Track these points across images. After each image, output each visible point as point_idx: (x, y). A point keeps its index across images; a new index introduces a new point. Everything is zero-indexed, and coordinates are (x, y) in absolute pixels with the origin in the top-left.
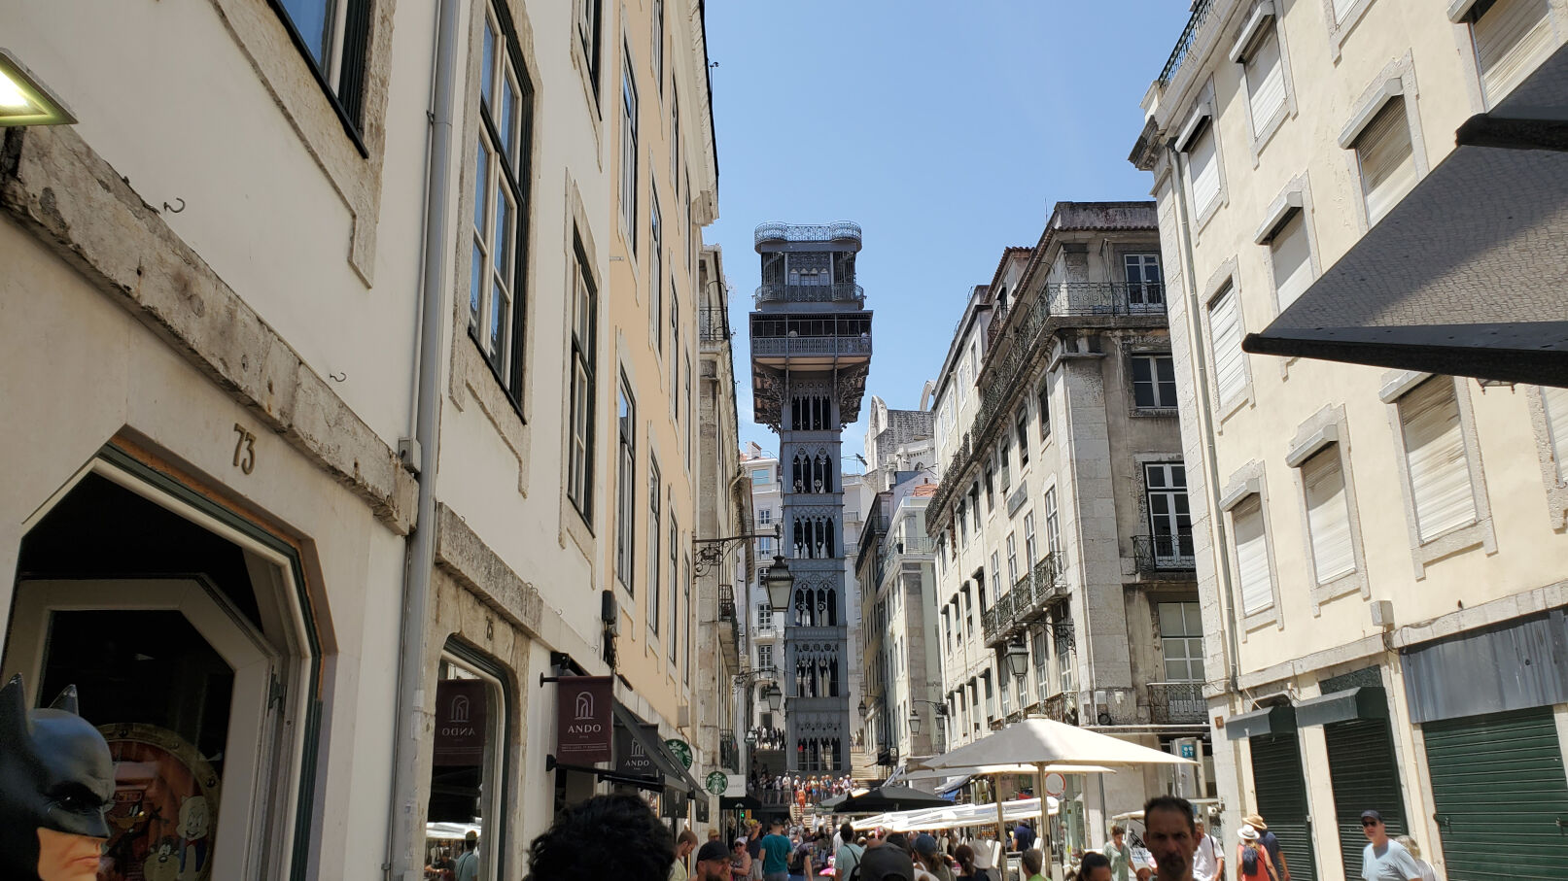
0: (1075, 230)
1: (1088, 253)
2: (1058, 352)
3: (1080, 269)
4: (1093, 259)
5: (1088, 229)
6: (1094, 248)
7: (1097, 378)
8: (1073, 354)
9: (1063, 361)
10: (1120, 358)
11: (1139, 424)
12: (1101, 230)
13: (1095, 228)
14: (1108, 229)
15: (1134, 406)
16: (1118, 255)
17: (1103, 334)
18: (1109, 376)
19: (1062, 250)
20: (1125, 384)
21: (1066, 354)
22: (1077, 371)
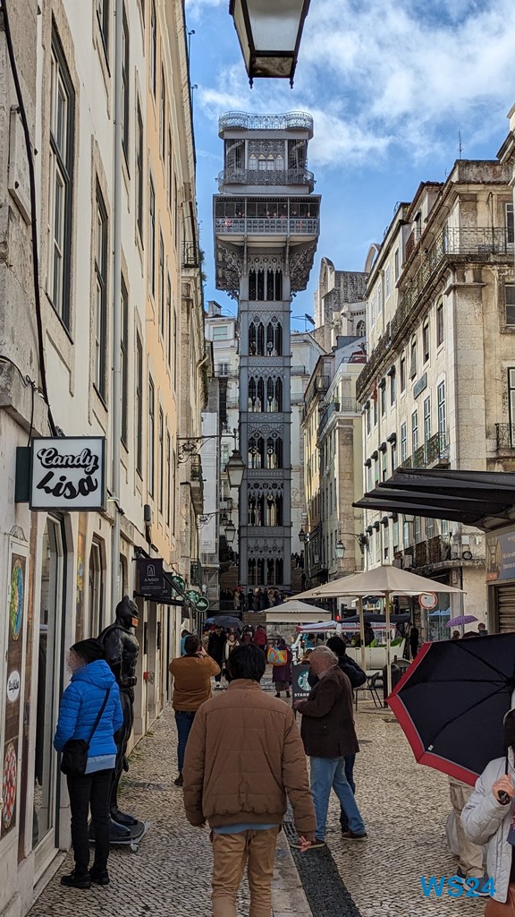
0: (469, 183)
1: (477, 202)
2: (451, 280)
3: (471, 215)
4: (481, 207)
5: (478, 183)
6: (483, 198)
7: (478, 302)
8: (462, 283)
9: (454, 288)
10: (496, 287)
11: (508, 338)
12: (489, 183)
13: (484, 183)
14: (494, 183)
15: (504, 324)
16: (501, 204)
17: (484, 268)
18: (487, 301)
19: (458, 198)
20: (499, 307)
21: (457, 283)
22: (464, 296)
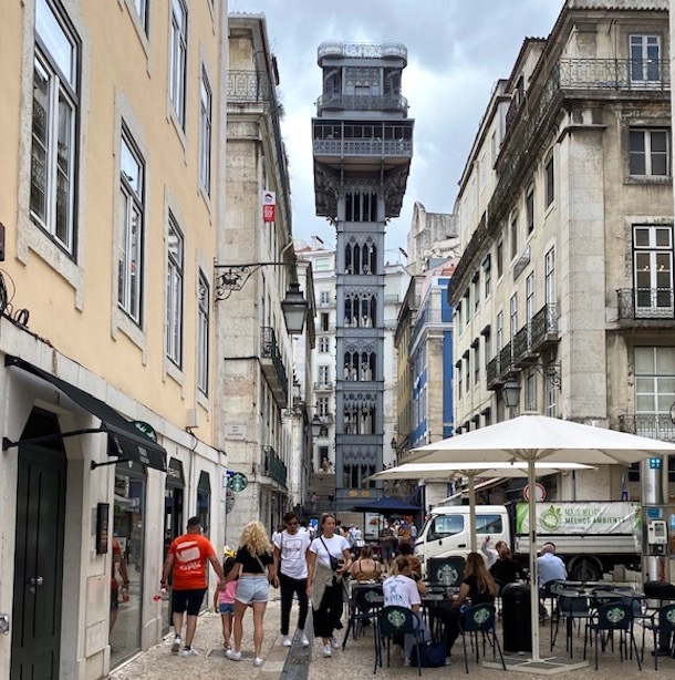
0: (587, 10)
1: (596, 32)
2: (566, 123)
3: (589, 48)
4: (601, 38)
5: (598, 10)
6: (603, 27)
7: (598, 147)
8: (579, 125)
9: (569, 130)
10: (619, 130)
11: (632, 190)
12: (611, 11)
13: (605, 8)
14: (617, 10)
15: (628, 174)
16: (624, 36)
17: (605, 107)
18: (608, 146)
19: (574, 29)
20: (622, 153)
21: (572, 124)
22: (581, 140)
